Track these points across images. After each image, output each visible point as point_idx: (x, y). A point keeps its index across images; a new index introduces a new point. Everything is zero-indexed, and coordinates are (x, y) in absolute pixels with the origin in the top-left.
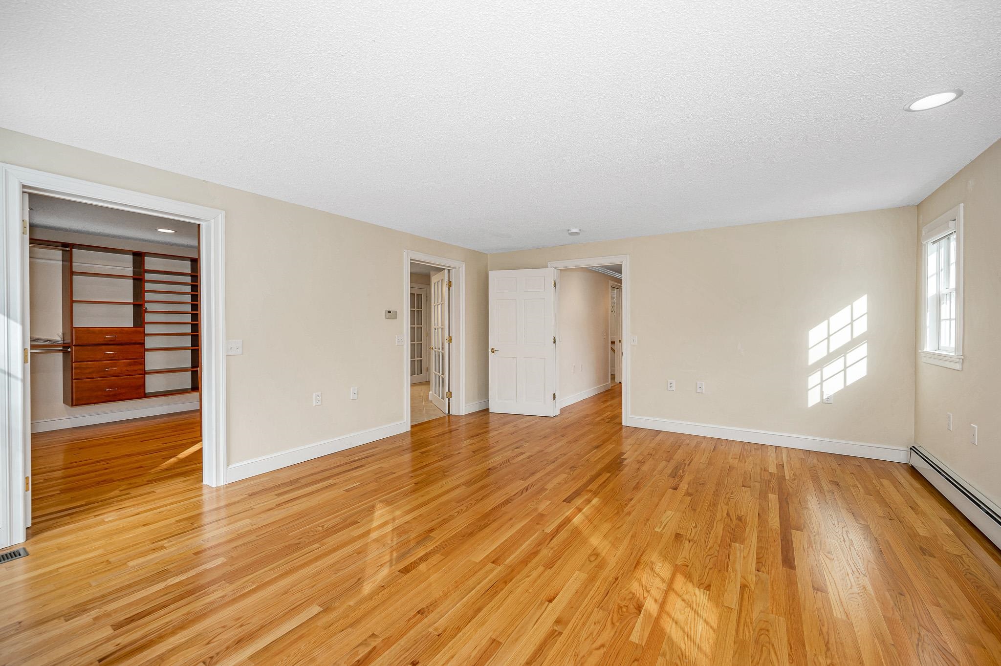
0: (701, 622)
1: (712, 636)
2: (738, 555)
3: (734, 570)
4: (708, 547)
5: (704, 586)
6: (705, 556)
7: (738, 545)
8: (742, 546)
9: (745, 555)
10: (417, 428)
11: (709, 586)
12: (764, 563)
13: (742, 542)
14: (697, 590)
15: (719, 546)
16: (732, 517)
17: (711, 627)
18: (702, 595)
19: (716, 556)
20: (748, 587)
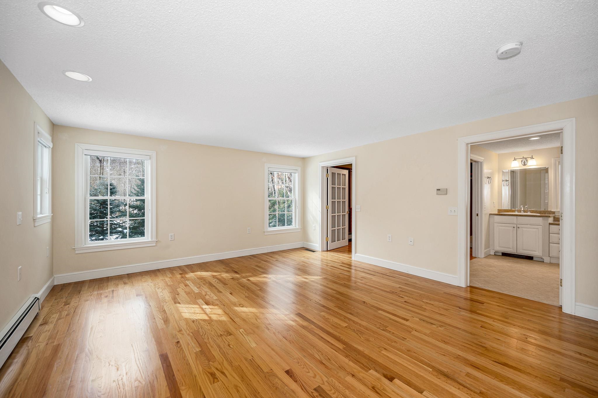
0: (187, 312)
1: (181, 311)
2: (193, 344)
3: (189, 335)
4: (210, 338)
5: (195, 321)
6: (206, 332)
7: (198, 350)
8: (195, 351)
9: (189, 346)
10: (472, 288)
11: (193, 322)
12: (178, 348)
13: (196, 353)
14: (197, 318)
15: (206, 343)
16: (218, 372)
17: (183, 313)
18: (193, 318)
19: (202, 336)
20: (178, 331)
